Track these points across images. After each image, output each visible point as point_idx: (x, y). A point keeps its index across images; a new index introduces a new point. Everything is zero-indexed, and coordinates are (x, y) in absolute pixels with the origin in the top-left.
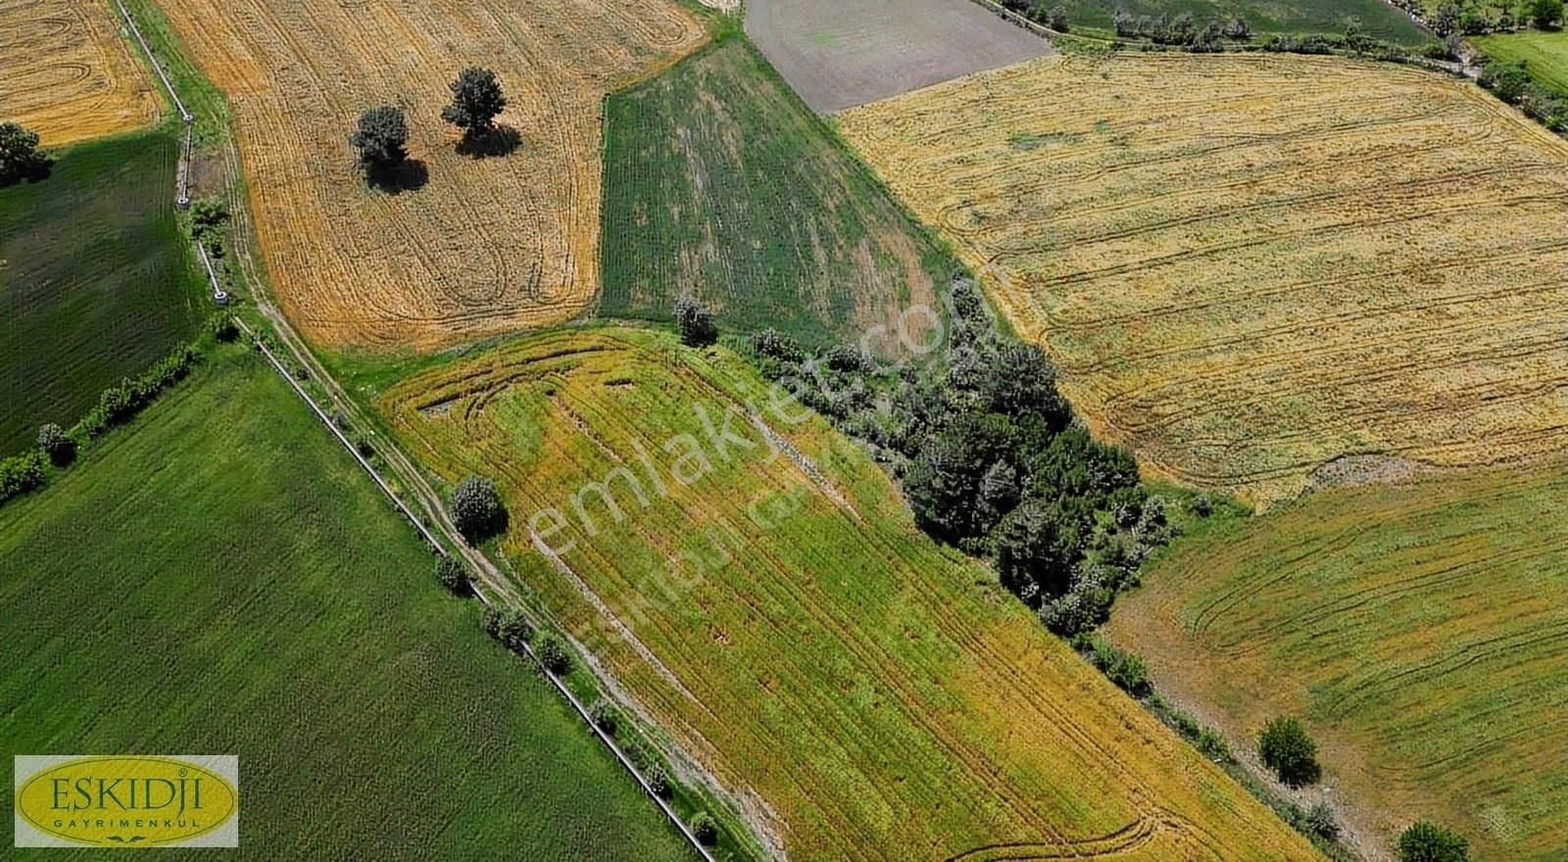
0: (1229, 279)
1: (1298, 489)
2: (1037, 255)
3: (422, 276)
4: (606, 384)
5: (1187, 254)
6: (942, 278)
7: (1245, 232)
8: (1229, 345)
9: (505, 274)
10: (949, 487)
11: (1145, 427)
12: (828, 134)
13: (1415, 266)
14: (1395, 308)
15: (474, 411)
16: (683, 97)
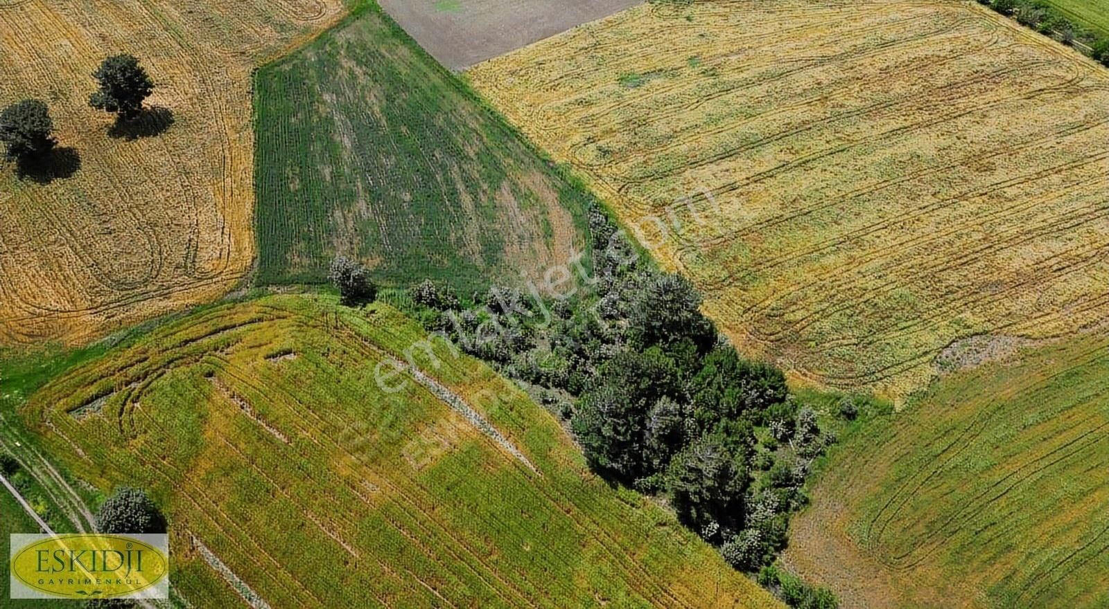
0: (824, 184)
1: (926, 379)
2: (658, 182)
3: (72, 264)
4: (268, 357)
5: (784, 166)
6: (579, 211)
7: (827, 142)
8: (837, 247)
9: (160, 253)
10: (618, 433)
11: (781, 335)
12: (460, 87)
13: (969, 158)
14: (963, 196)
15: (129, 405)
16: (327, 65)
